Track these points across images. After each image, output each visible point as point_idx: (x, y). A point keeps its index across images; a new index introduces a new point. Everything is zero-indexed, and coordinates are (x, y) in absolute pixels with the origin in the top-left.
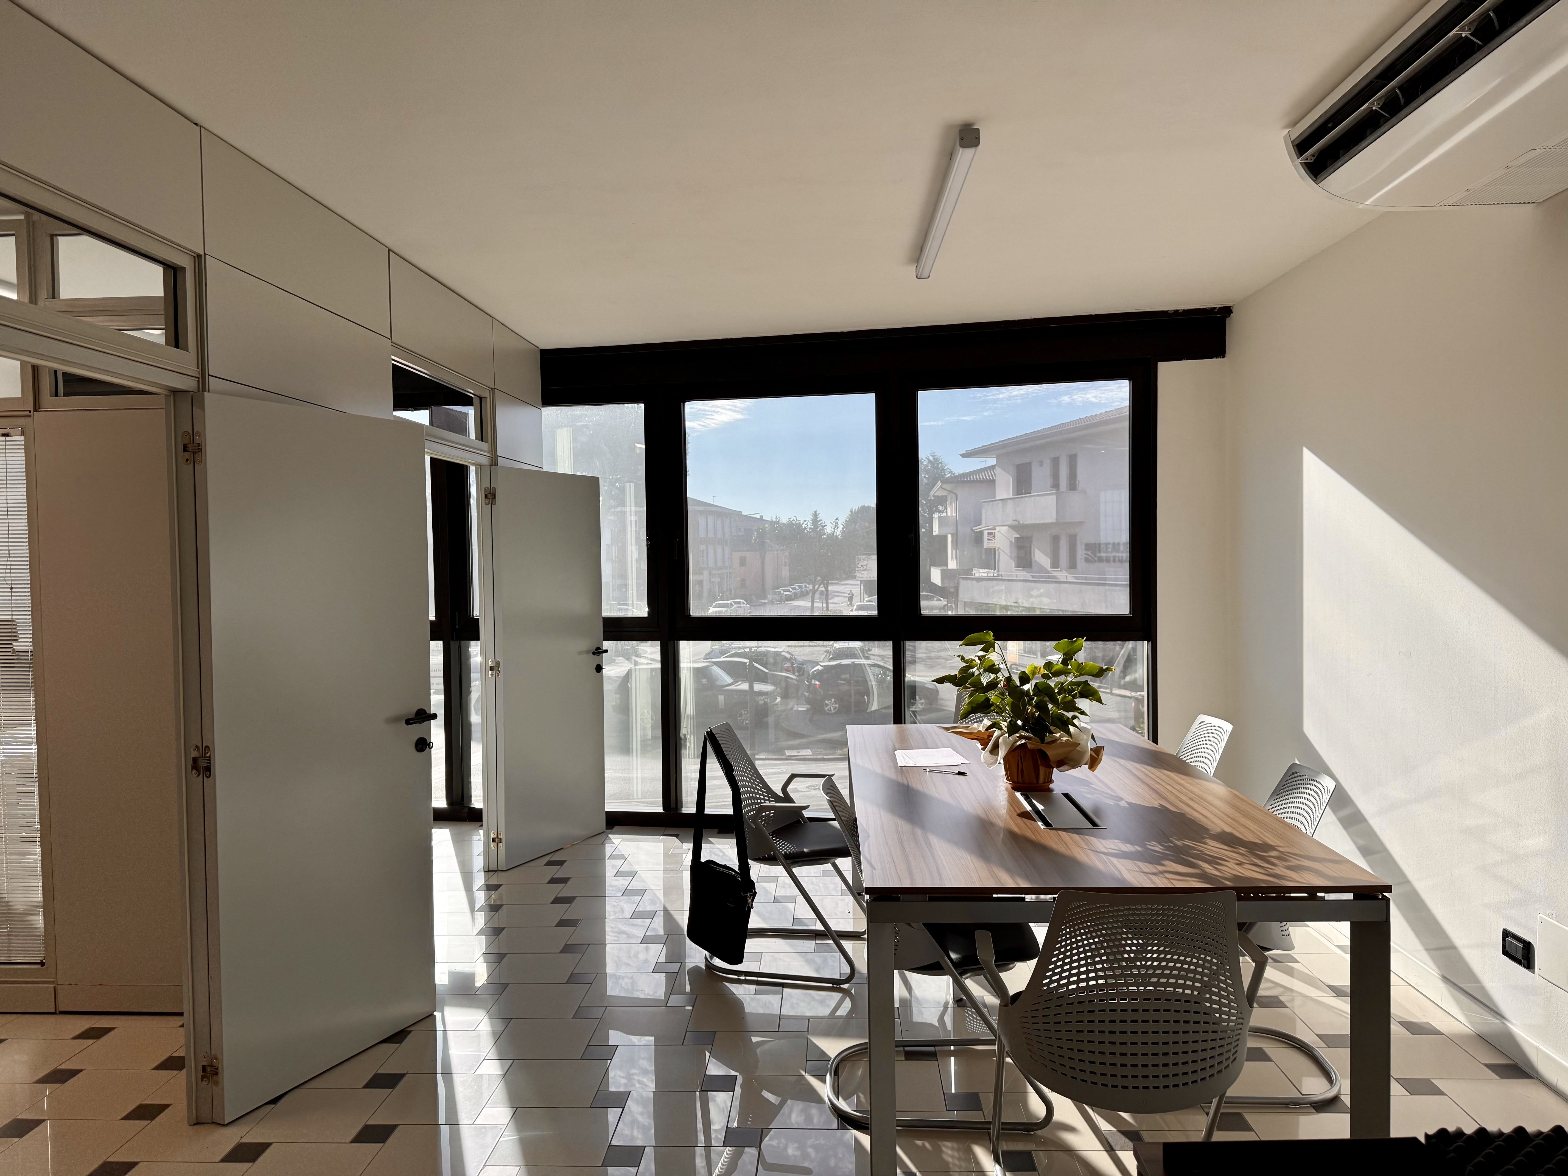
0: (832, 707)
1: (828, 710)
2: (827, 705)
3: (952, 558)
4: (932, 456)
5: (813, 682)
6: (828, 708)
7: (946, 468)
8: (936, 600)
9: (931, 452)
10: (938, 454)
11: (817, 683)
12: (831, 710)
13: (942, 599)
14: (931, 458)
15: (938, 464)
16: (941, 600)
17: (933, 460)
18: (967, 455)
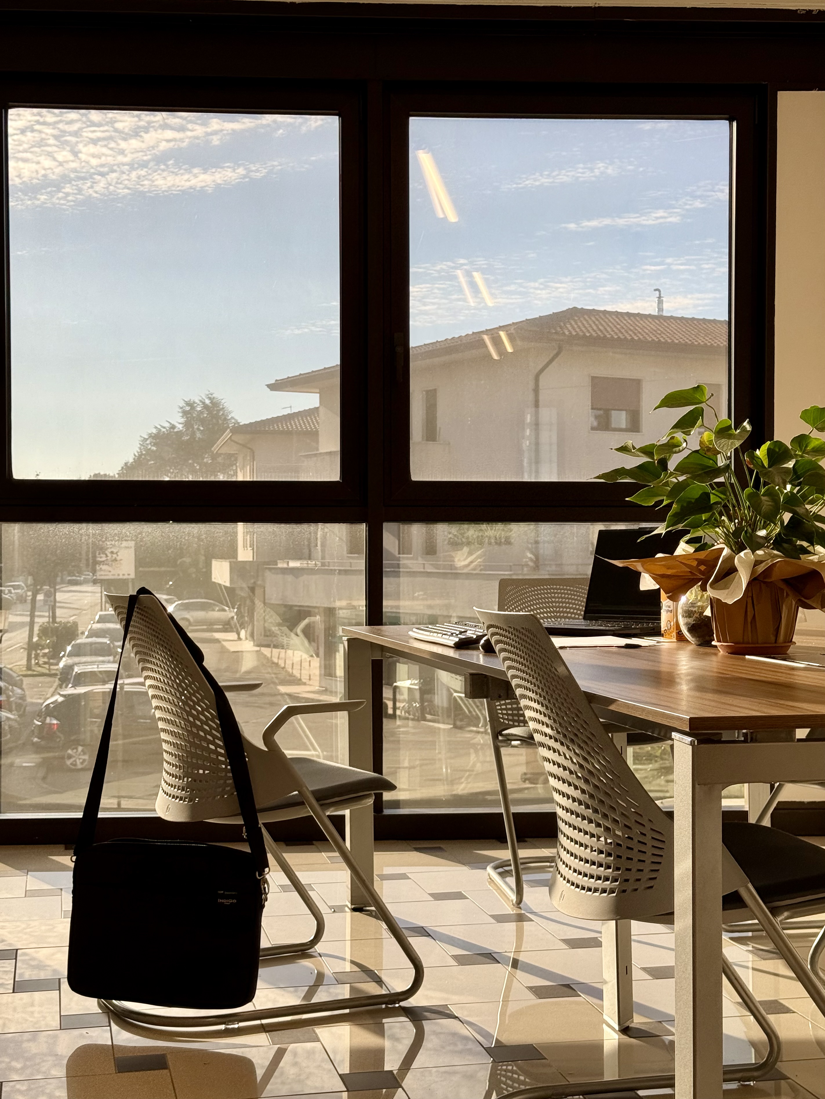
0: (78, 761)
1: (71, 764)
2: (70, 757)
3: (245, 546)
4: (210, 398)
5: (48, 720)
6: (72, 760)
7: (230, 417)
8: (219, 611)
9: (208, 393)
10: (218, 395)
11: (55, 722)
12: (75, 765)
13: (227, 608)
14: (207, 402)
15: (218, 411)
16: (224, 610)
17: (210, 405)
18: (276, 386)
